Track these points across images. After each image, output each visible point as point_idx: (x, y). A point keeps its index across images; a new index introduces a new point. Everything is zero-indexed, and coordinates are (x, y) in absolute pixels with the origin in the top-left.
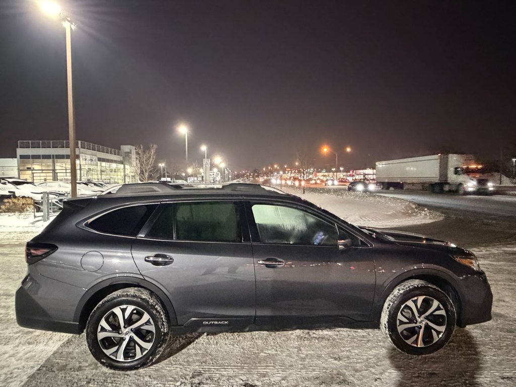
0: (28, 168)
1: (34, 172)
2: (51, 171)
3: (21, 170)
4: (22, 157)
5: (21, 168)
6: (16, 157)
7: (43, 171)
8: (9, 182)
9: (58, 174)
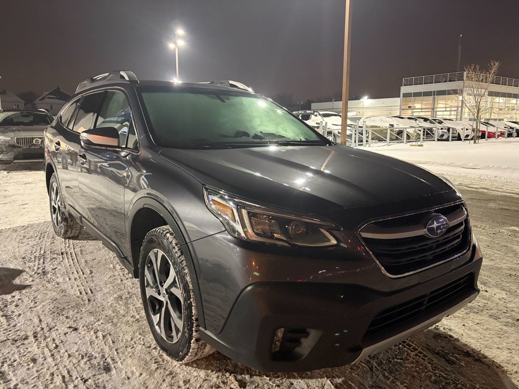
0: (409, 107)
1: (414, 110)
2: (431, 110)
3: (403, 109)
4: (406, 95)
5: (402, 108)
6: (399, 97)
7: (423, 110)
8: (320, 114)
9: (437, 113)
